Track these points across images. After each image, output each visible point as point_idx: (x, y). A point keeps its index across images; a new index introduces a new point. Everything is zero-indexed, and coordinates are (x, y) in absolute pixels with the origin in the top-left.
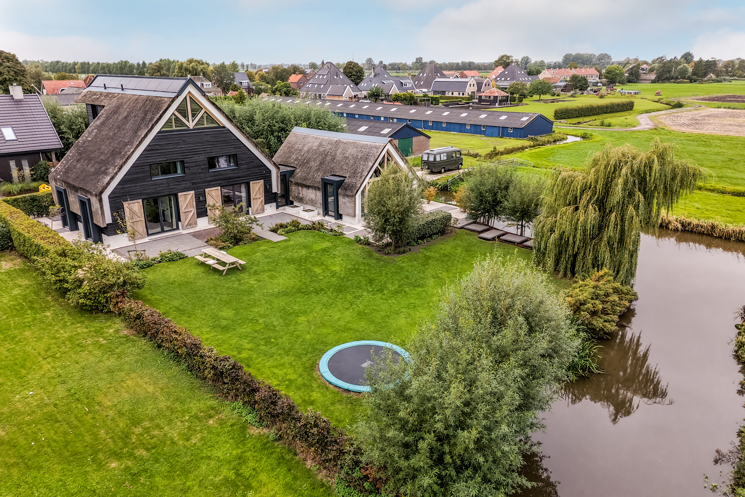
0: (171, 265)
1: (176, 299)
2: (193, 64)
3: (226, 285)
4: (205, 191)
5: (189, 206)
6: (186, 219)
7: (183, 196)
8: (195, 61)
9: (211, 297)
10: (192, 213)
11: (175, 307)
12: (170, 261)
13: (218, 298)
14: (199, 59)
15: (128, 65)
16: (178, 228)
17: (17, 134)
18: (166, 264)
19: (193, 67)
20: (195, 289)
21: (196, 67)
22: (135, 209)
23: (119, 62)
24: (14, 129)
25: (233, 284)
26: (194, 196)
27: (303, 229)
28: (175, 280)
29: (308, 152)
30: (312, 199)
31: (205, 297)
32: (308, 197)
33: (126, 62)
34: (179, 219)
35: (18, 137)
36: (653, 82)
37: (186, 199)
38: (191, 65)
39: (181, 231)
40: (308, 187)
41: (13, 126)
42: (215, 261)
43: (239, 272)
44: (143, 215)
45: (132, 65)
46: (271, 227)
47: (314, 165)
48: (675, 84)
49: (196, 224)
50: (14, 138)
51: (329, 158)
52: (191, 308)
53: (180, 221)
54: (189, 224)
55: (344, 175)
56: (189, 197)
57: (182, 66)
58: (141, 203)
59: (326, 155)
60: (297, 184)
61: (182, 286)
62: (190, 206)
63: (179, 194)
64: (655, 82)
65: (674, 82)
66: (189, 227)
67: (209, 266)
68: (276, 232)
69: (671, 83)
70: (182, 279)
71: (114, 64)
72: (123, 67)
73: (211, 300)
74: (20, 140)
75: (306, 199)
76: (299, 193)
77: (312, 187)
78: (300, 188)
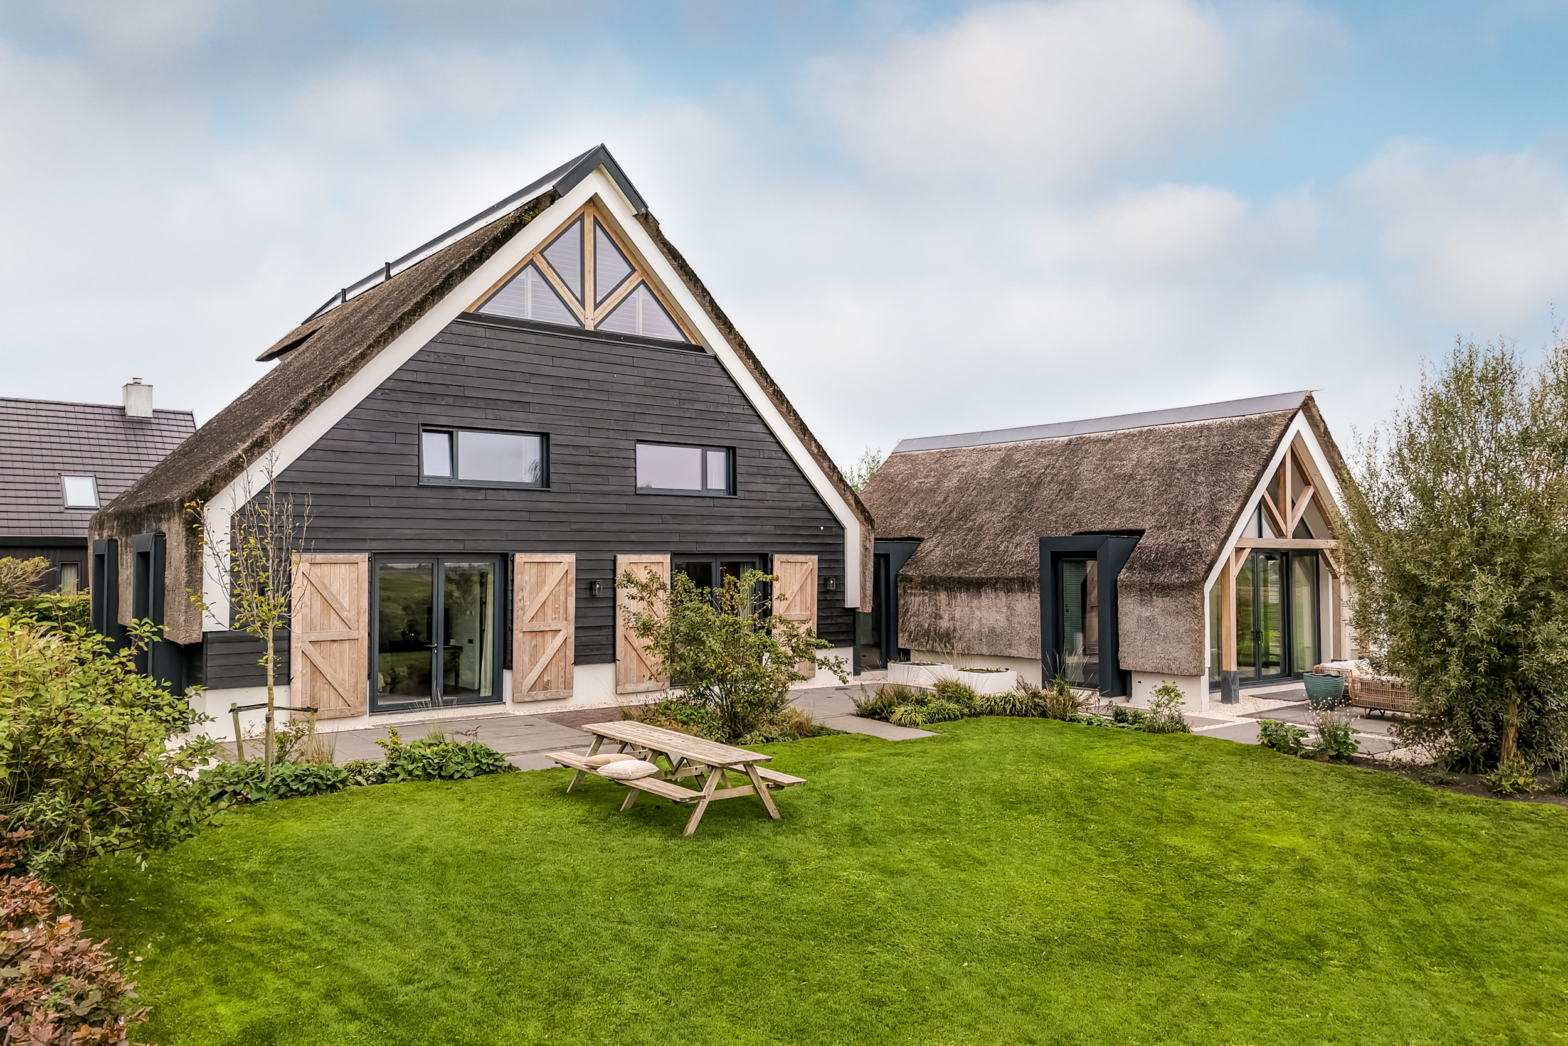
0: (426, 795)
1: (392, 936)
3: (708, 883)
4: (615, 561)
5: (549, 610)
6: (533, 662)
7: (534, 567)
9: (618, 938)
10: (560, 638)
11: (366, 988)
12: (429, 777)
13: (665, 949)
16: (497, 697)
17: (103, 496)
18: (404, 788)
20: (527, 890)
22: (335, 588)
24: (100, 482)
25: (749, 880)
26: (572, 575)
27: (991, 712)
28: (425, 843)
29: (961, 489)
30: (992, 631)
31: (579, 934)
32: (975, 626)
34: (505, 660)
37: (540, 583)
39: (509, 708)
40: (976, 586)
41: (98, 475)
42: (648, 767)
43: (767, 829)
44: (365, 618)
46: (863, 700)
47: (991, 519)
49: (568, 685)
50: (92, 503)
51: (1047, 492)
52: (478, 998)
53: (511, 668)
54: (541, 684)
55: (1131, 526)
56: (555, 575)
58: (364, 567)
59: (1039, 484)
60: (933, 584)
61: (452, 873)
62: (556, 610)
63: (520, 558)
66: (541, 696)
67: (618, 786)
68: (886, 719)
70: (465, 841)
73: (620, 964)
75: (967, 636)
76: (937, 616)
77: (996, 583)
78: (943, 597)
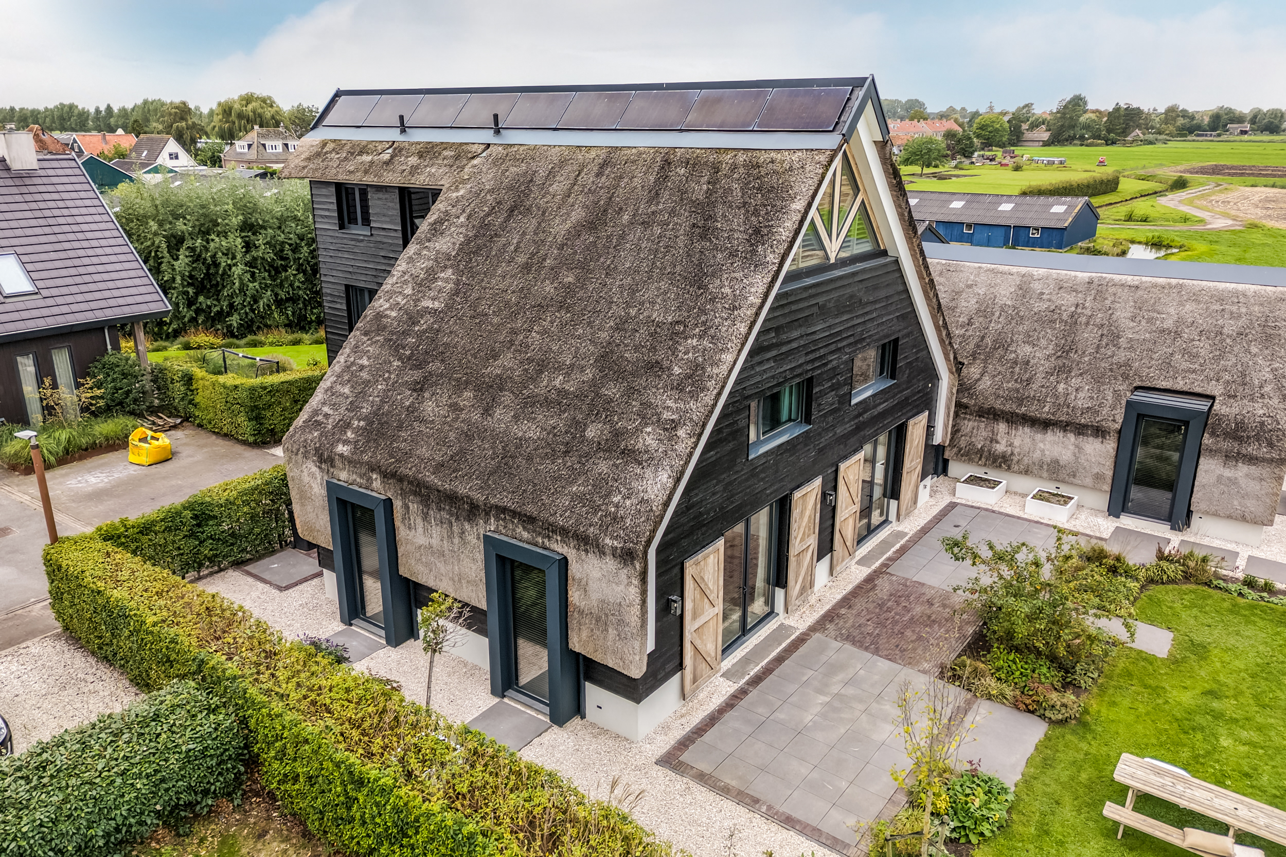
2: (254, 104)
8: (258, 98)
14: (264, 94)
15: (76, 112)
17: (35, 275)
19: (254, 112)
21: (260, 111)
23: (56, 107)
24: (25, 258)
30: (1056, 461)
32: (1036, 455)
33: (72, 107)
35: (40, 284)
36: (1046, 144)
38: (250, 107)
40: (1045, 424)
41: (20, 250)
45: (84, 113)
48: (1084, 147)
50: (27, 287)
51: (1087, 335)
53: (784, 587)
55: (1198, 389)
57: (230, 109)
59: (1074, 324)
60: (992, 415)
64: (1049, 145)
65: (1082, 145)
69: (1075, 145)
71: (46, 109)
72: (65, 116)
74: (45, 293)
75: (1026, 461)
76: (994, 440)
77: (1067, 425)
78: (1002, 427)
